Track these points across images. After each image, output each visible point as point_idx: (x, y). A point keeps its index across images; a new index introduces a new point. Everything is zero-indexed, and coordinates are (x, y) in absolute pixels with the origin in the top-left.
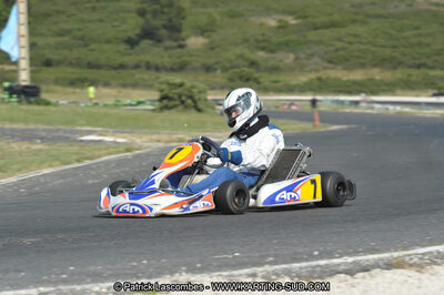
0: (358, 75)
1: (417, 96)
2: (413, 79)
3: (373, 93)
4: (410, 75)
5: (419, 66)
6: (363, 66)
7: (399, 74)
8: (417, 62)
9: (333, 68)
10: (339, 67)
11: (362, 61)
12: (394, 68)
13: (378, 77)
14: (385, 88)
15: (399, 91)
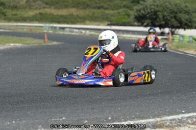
0: (64, 12)
1: (98, 25)
2: (96, 15)
3: (73, 23)
4: (94, 13)
5: (99, 8)
6: (66, 7)
7: (88, 12)
8: (98, 5)
9: (49, 8)
10: (53, 8)
11: (66, 4)
12: (85, 8)
13: (75, 14)
14: (79, 20)
15: (88, 22)
